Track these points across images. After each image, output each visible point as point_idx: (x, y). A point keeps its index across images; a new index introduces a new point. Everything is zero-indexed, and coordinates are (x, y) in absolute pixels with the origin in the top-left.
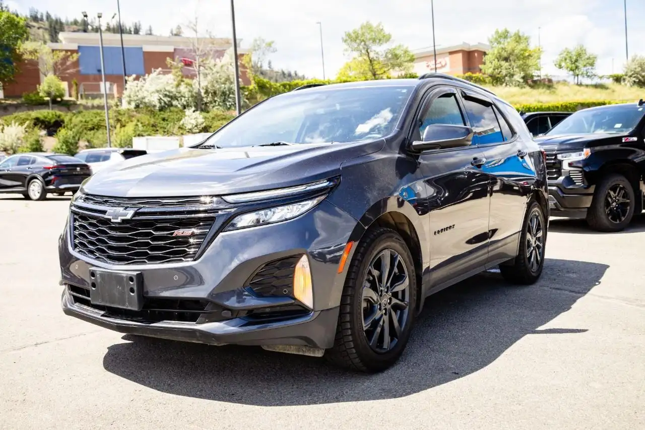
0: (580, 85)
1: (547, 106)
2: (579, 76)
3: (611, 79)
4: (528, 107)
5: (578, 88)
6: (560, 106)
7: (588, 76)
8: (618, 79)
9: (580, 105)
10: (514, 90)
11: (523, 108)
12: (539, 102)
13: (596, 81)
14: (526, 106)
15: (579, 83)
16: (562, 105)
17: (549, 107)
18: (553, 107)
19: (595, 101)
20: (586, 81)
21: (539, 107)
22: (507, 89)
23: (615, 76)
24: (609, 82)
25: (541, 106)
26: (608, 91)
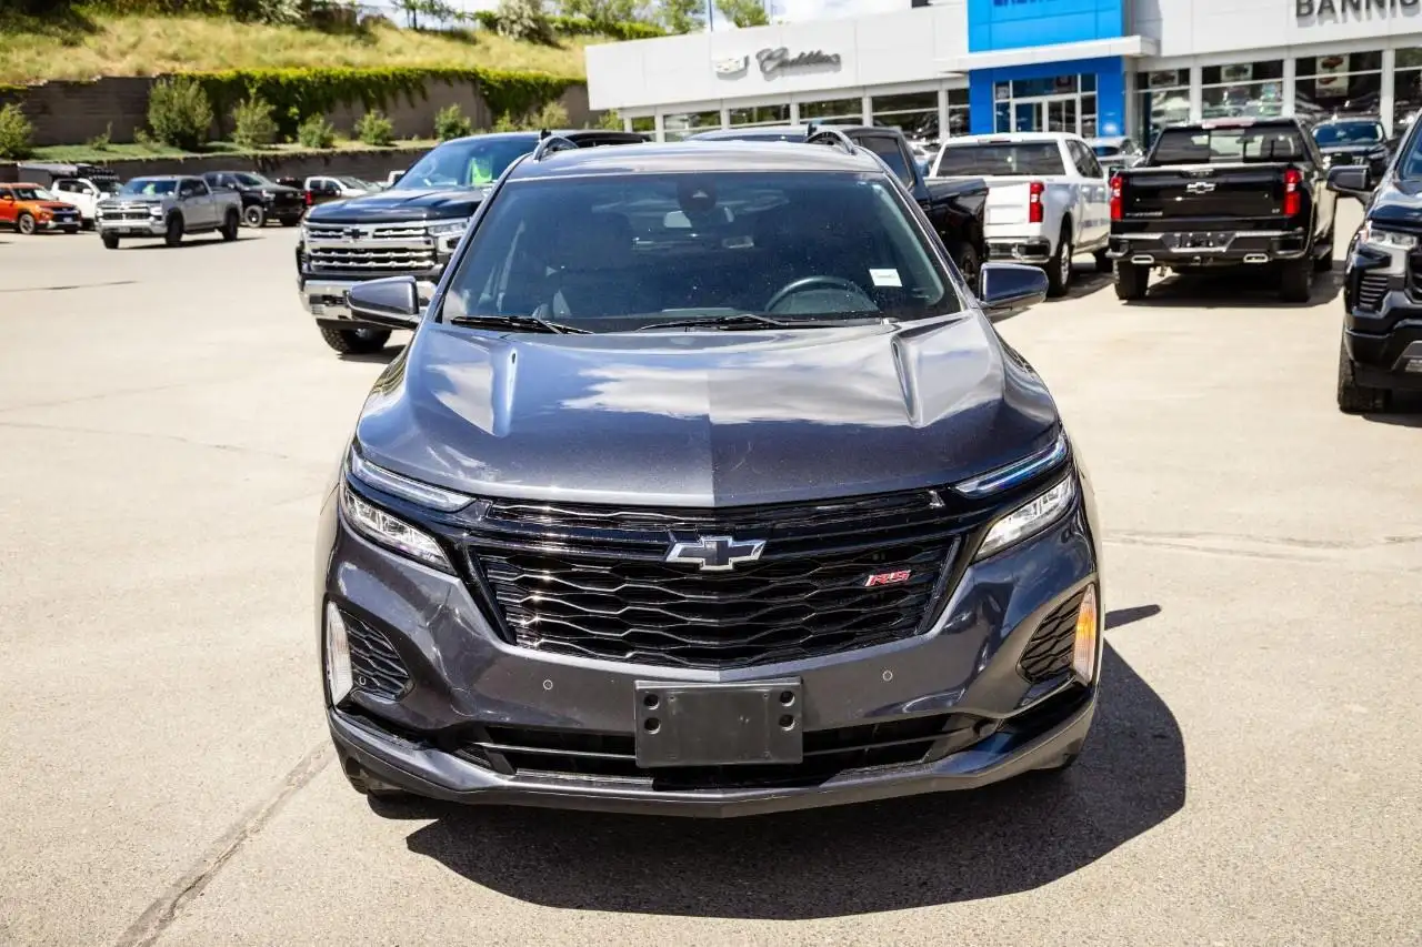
0: (422, 30)
1: (365, 75)
2: (418, 11)
3: (478, 21)
4: (325, 73)
5: (416, 37)
6: (391, 77)
7: (434, 12)
8: (491, 23)
9: (429, 75)
10: (287, 32)
11: (315, 75)
12: (347, 64)
13: (451, 23)
14: (321, 72)
15: (418, 27)
16: (394, 74)
17: (369, 75)
18: (377, 76)
19: (457, 68)
20: (431, 22)
21: (348, 74)
22: (271, 31)
23: (485, 16)
24: (475, 27)
25: (352, 73)
26: (478, 47)
